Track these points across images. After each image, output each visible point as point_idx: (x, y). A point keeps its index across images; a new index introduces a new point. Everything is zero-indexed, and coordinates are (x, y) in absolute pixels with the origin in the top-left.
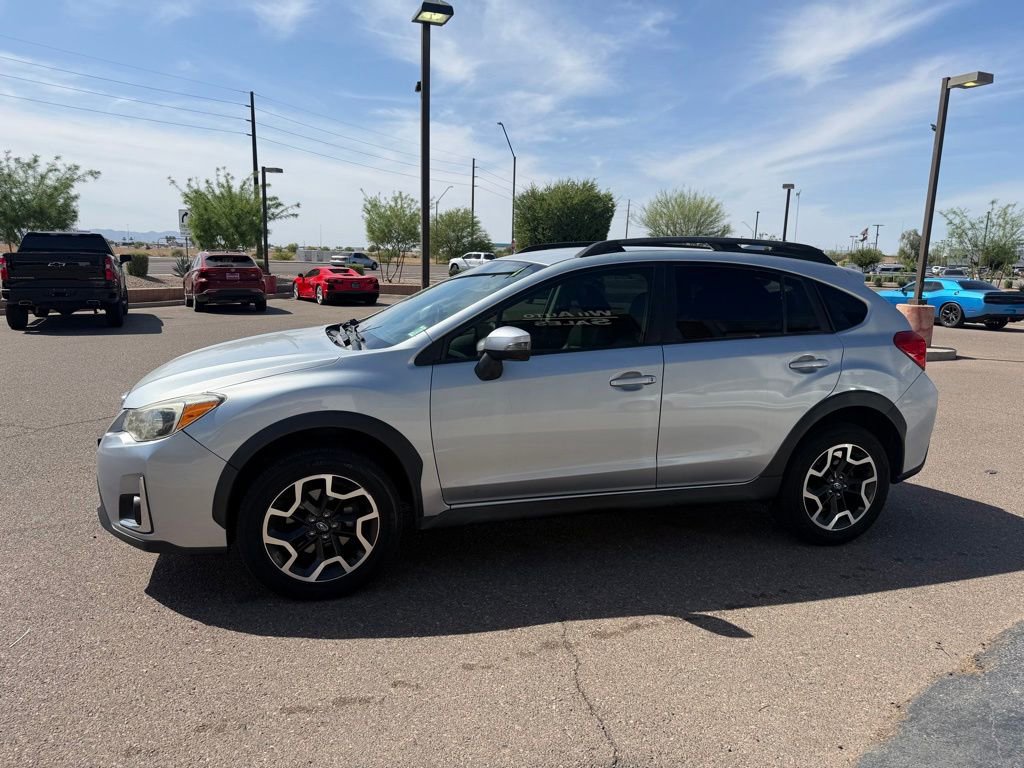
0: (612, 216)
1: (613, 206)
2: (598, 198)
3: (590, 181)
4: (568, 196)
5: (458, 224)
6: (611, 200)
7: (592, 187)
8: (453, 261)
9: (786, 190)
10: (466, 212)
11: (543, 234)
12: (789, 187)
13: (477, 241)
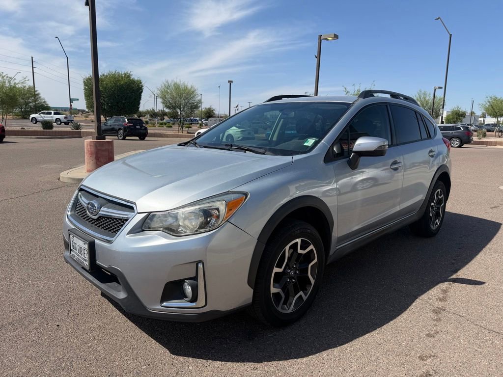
0: (142, 92)
1: (142, 86)
2: (133, 82)
3: (129, 72)
4: (116, 79)
5: (25, 95)
6: (141, 83)
7: (129, 76)
8: (32, 116)
9: (229, 84)
10: (30, 87)
11: (104, 100)
12: (230, 82)
13: (39, 105)
